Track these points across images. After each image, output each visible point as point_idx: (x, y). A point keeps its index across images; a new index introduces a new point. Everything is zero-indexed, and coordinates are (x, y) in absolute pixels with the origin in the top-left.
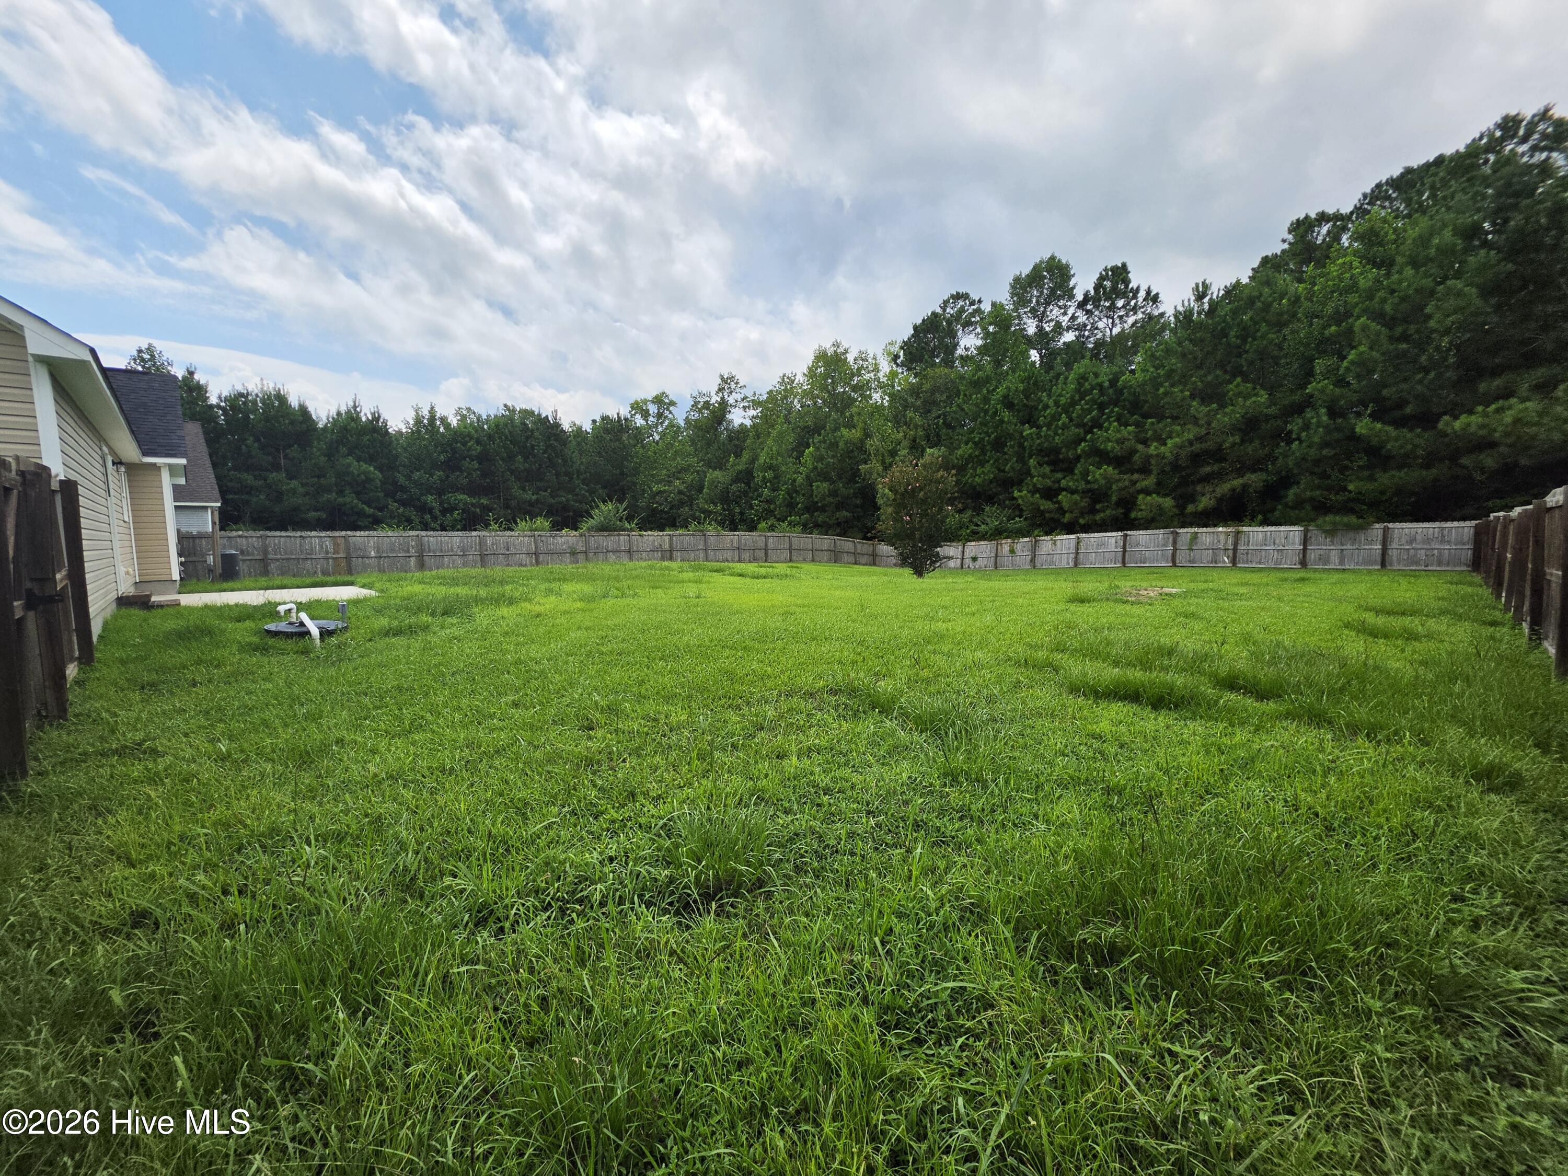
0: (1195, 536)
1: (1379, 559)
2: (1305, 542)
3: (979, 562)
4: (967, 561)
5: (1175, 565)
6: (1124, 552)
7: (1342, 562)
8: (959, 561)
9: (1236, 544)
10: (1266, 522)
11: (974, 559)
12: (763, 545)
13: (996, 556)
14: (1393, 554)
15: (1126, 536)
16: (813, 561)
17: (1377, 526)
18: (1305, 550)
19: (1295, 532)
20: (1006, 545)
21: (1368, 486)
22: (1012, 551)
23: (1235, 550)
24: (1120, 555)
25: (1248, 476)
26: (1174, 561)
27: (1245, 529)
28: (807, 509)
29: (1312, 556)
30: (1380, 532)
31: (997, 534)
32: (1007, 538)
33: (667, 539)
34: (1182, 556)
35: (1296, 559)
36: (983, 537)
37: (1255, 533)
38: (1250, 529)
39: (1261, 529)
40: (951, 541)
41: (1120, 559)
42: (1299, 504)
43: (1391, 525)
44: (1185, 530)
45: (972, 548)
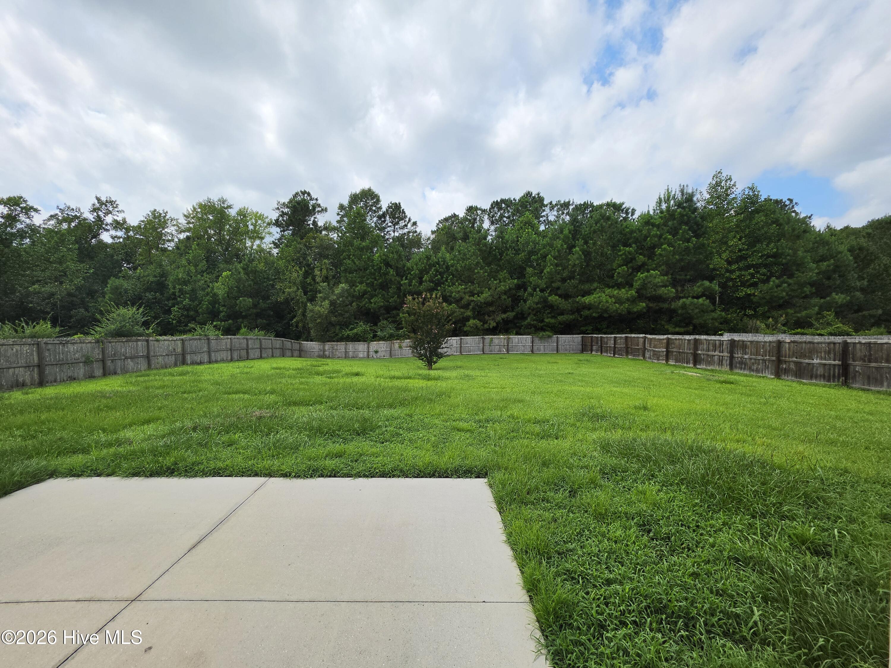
0: (492, 340)
1: (556, 349)
2: (533, 342)
3: (379, 355)
4: (371, 353)
5: (484, 353)
6: (461, 347)
7: (544, 351)
8: (366, 353)
9: (508, 343)
10: (517, 334)
11: (376, 352)
12: (245, 346)
13: (391, 350)
14: (560, 347)
15: (461, 339)
16: (273, 356)
17: (555, 336)
18: (533, 345)
19: (529, 337)
20: (396, 344)
21: (553, 321)
22: (400, 347)
23: (508, 345)
24: (459, 348)
25: (508, 314)
26: (483, 351)
27: (511, 336)
28: (228, 317)
29: (535, 348)
30: (556, 338)
31: (390, 338)
32: (397, 339)
33: (179, 343)
34: (487, 348)
35: (529, 350)
36: (383, 339)
37: (515, 339)
38: (513, 336)
39: (517, 337)
40: (359, 341)
41: (459, 351)
42: (529, 326)
43: (559, 336)
44: (488, 337)
45: (374, 345)
